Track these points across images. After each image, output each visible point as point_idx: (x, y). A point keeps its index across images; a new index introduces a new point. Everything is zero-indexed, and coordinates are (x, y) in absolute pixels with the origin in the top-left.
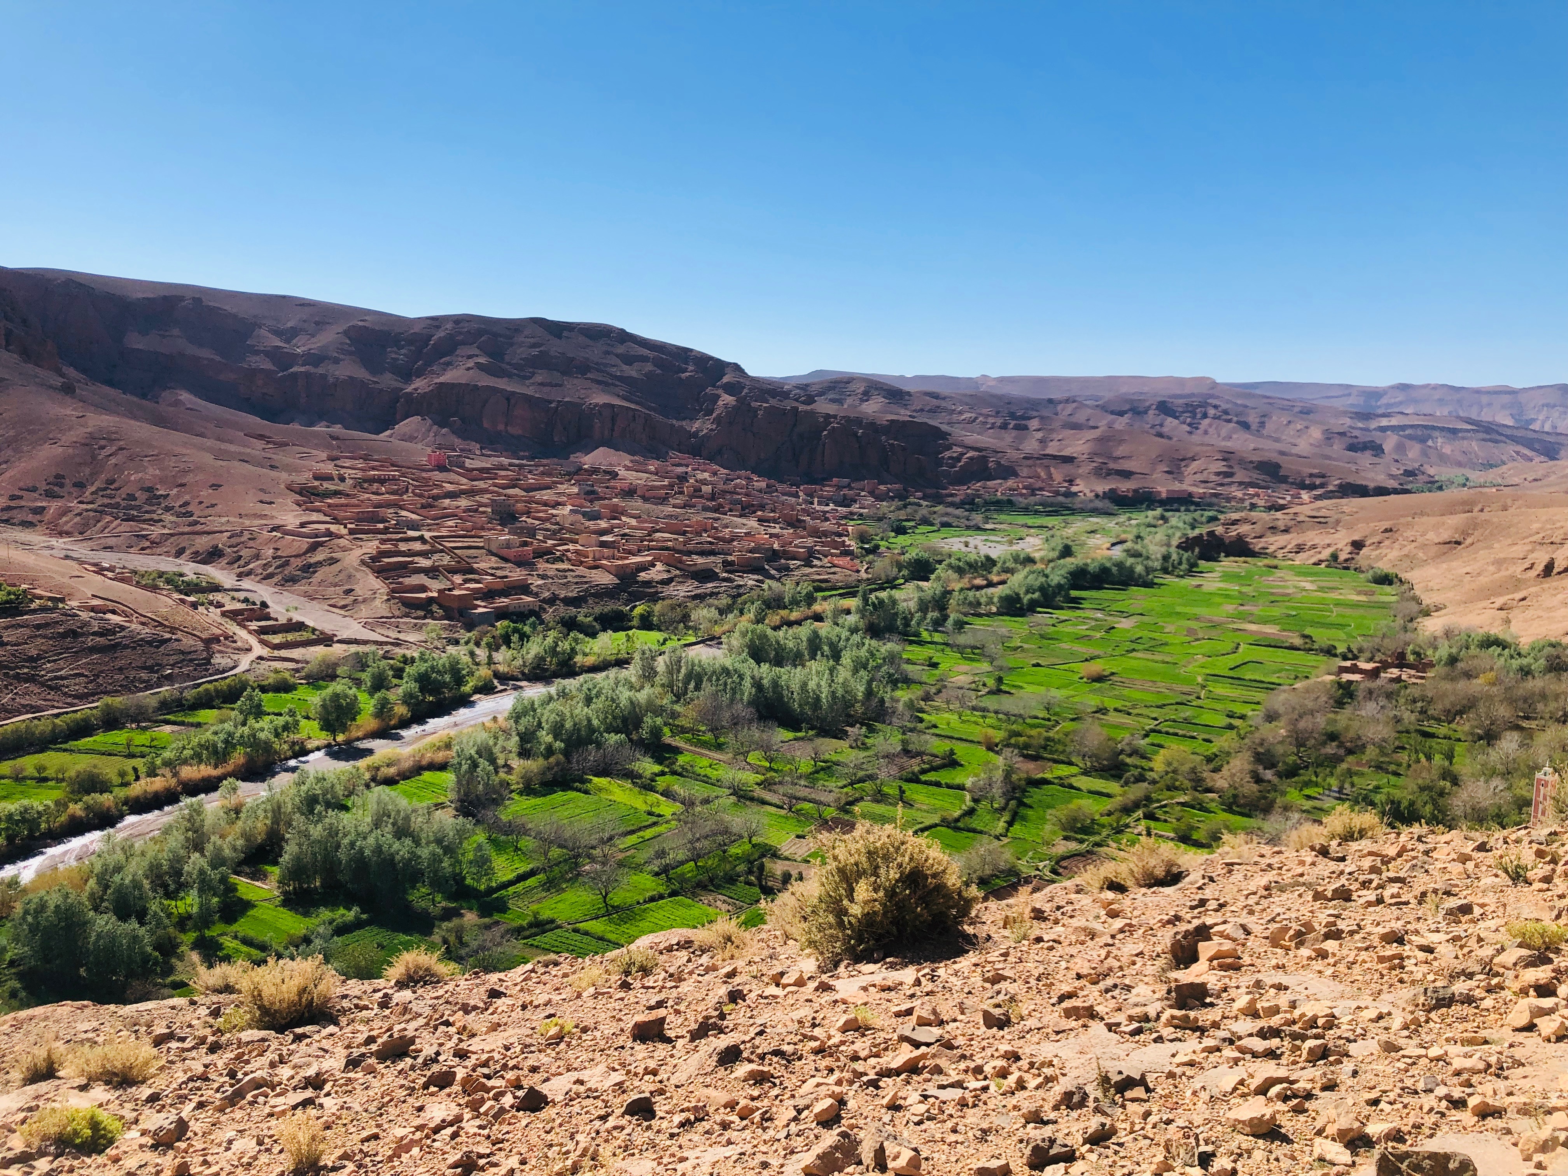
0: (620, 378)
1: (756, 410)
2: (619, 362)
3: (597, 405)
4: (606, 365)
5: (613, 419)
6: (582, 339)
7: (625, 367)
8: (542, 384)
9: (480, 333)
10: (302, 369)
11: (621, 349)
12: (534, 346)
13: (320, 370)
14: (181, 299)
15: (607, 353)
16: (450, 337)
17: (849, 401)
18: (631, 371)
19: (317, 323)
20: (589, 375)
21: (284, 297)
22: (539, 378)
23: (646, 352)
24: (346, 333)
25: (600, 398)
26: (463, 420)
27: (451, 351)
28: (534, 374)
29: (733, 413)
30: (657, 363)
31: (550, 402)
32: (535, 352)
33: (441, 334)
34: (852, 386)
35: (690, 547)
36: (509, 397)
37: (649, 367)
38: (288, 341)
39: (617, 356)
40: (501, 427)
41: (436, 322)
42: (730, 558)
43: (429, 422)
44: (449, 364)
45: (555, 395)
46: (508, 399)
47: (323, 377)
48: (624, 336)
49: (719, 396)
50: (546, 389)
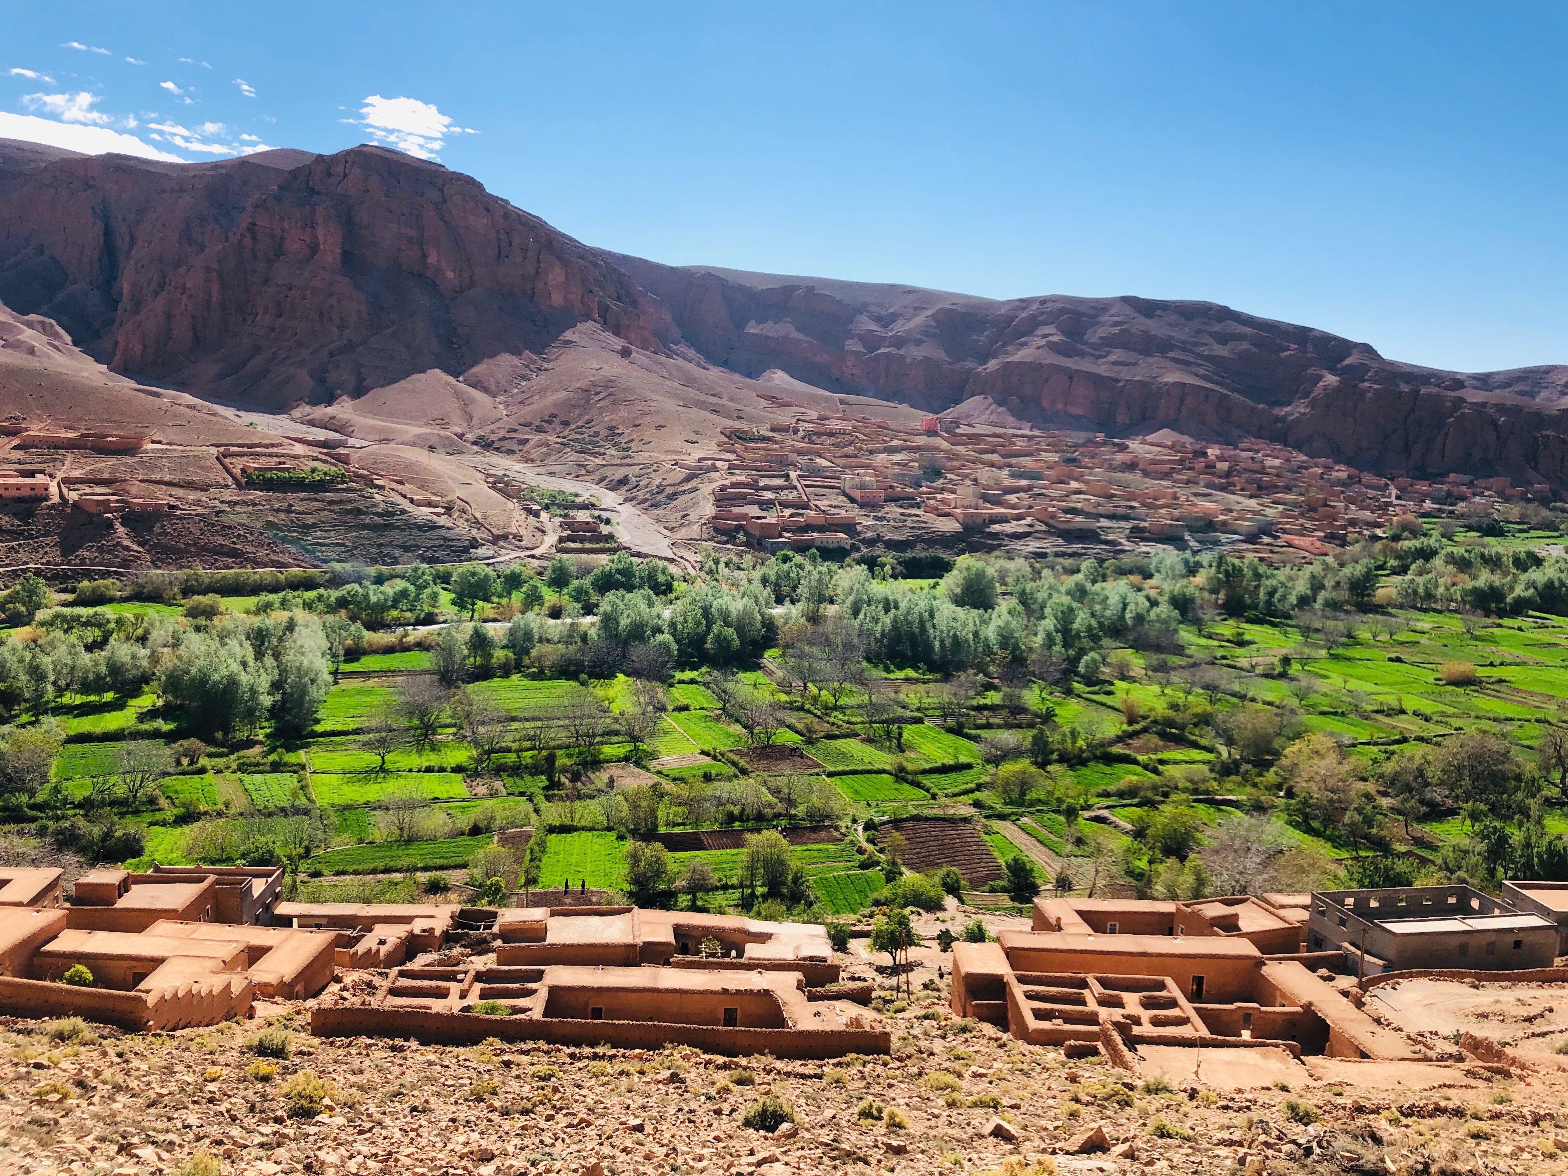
0: (1208, 358)
1: (1363, 392)
2: (1211, 341)
3: (1166, 384)
4: (1196, 344)
5: (1182, 400)
6: (1174, 318)
7: (1215, 346)
8: (1115, 363)
9: (1063, 311)
10: (886, 350)
11: (1217, 328)
12: (1116, 324)
13: (901, 352)
14: (798, 288)
15: (1199, 331)
16: (1033, 317)
17: (1544, 394)
18: (1223, 351)
19: (915, 309)
20: (1170, 354)
21: (892, 286)
22: (1112, 358)
23: (1248, 330)
24: (933, 316)
25: (1173, 376)
26: (1022, 399)
27: (1030, 332)
28: (1108, 353)
29: (1332, 394)
30: (1258, 343)
31: (1118, 381)
32: (1116, 330)
33: (1024, 315)
34: (1553, 376)
35: (1101, 510)
36: (1071, 376)
37: (1244, 346)
38: (885, 326)
39: (1211, 334)
40: (1060, 406)
41: (1025, 303)
42: (1143, 524)
43: (990, 400)
44: (1025, 344)
45: (1125, 374)
46: (1071, 378)
47: (903, 357)
48: (1225, 314)
49: (1320, 377)
50: (1116, 368)
